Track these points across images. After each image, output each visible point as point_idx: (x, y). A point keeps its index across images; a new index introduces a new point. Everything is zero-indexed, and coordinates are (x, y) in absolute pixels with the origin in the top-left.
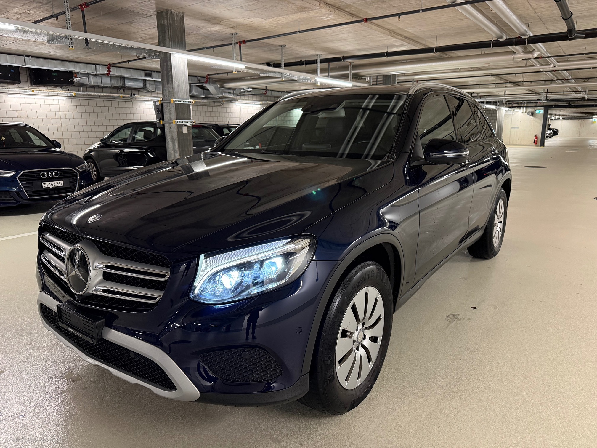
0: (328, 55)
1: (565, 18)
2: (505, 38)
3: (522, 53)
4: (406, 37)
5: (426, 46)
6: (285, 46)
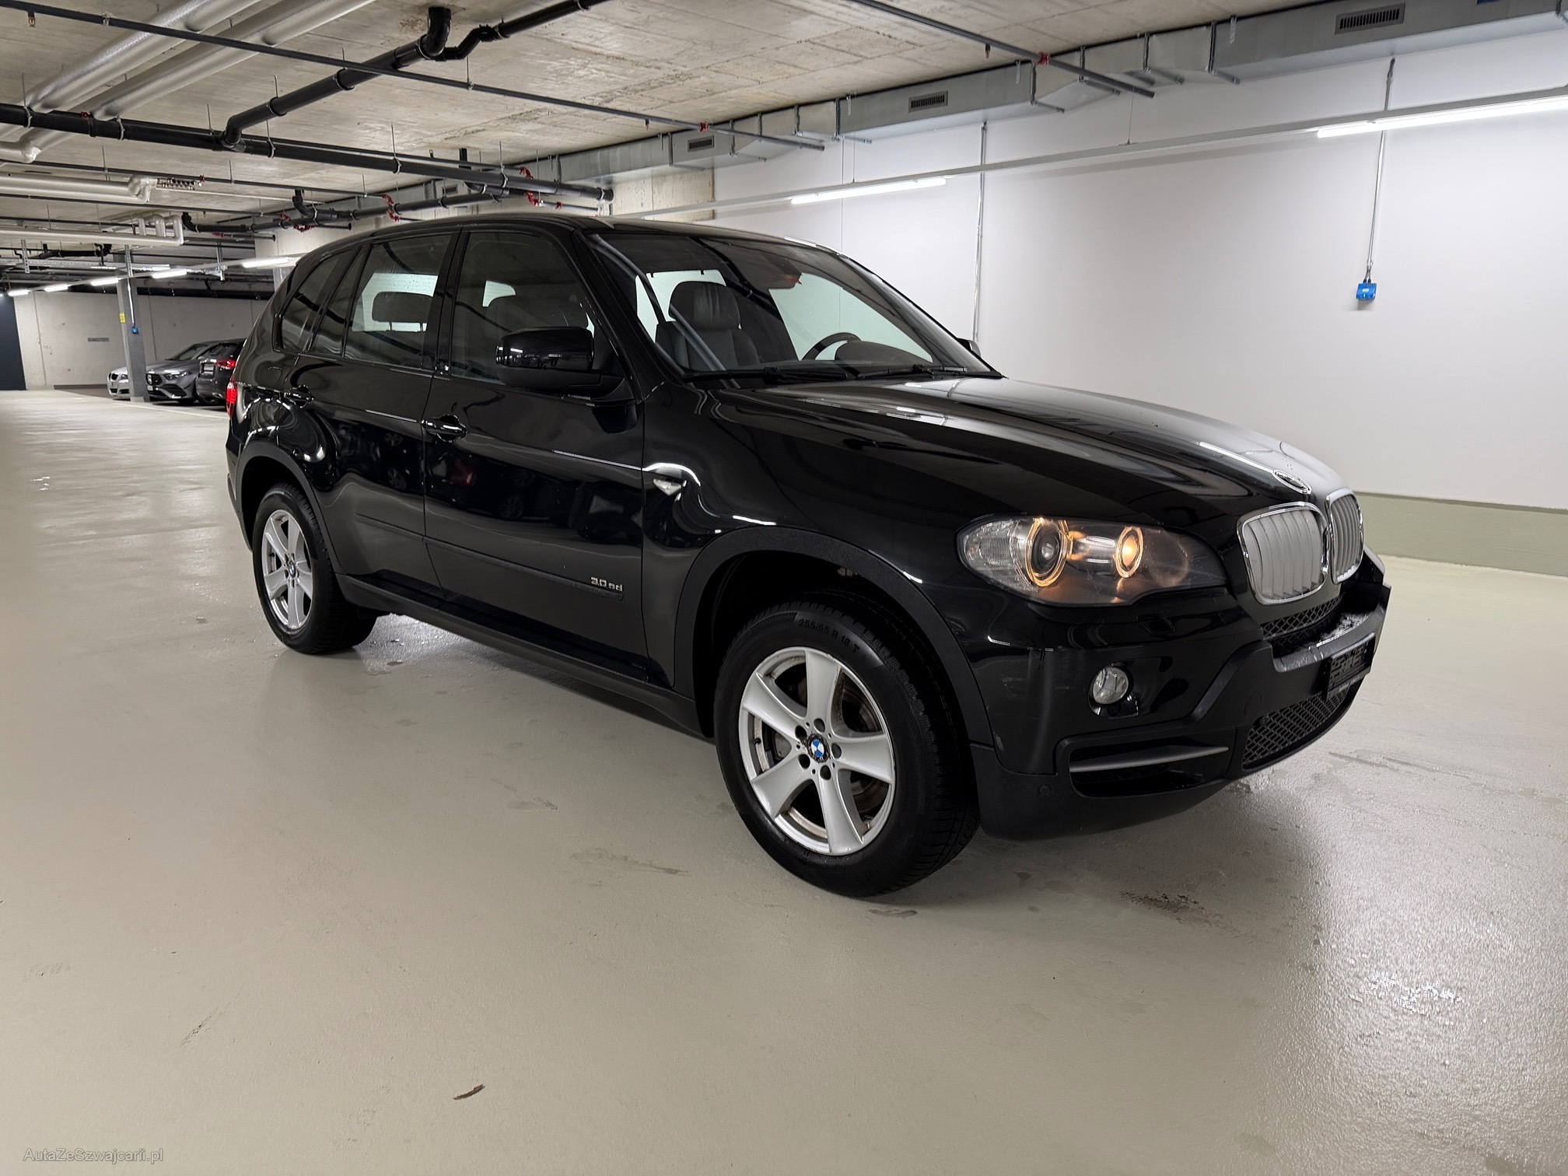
1: (276, 109)
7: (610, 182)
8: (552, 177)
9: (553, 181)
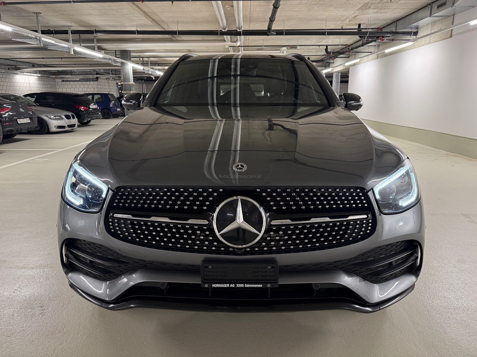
0: (78, 27)
1: (271, 20)
2: (226, 30)
3: (230, 42)
4: (153, 20)
5: (164, 29)
6: (41, 13)
8: (393, 30)
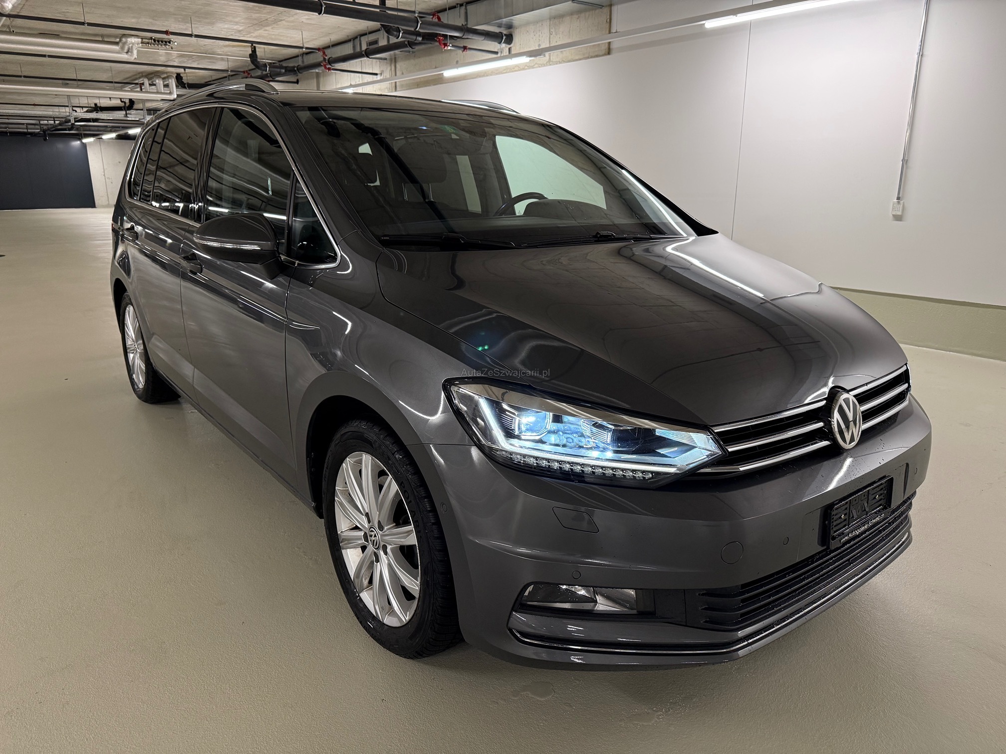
7: (510, 26)
8: (460, 22)
9: (461, 25)
